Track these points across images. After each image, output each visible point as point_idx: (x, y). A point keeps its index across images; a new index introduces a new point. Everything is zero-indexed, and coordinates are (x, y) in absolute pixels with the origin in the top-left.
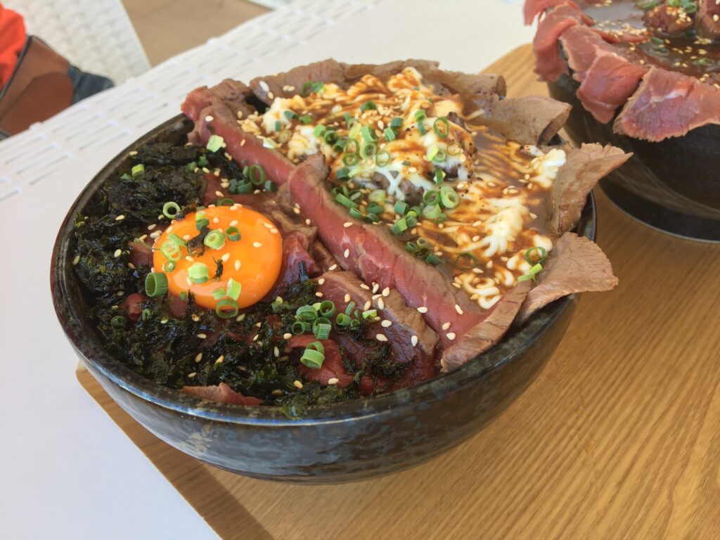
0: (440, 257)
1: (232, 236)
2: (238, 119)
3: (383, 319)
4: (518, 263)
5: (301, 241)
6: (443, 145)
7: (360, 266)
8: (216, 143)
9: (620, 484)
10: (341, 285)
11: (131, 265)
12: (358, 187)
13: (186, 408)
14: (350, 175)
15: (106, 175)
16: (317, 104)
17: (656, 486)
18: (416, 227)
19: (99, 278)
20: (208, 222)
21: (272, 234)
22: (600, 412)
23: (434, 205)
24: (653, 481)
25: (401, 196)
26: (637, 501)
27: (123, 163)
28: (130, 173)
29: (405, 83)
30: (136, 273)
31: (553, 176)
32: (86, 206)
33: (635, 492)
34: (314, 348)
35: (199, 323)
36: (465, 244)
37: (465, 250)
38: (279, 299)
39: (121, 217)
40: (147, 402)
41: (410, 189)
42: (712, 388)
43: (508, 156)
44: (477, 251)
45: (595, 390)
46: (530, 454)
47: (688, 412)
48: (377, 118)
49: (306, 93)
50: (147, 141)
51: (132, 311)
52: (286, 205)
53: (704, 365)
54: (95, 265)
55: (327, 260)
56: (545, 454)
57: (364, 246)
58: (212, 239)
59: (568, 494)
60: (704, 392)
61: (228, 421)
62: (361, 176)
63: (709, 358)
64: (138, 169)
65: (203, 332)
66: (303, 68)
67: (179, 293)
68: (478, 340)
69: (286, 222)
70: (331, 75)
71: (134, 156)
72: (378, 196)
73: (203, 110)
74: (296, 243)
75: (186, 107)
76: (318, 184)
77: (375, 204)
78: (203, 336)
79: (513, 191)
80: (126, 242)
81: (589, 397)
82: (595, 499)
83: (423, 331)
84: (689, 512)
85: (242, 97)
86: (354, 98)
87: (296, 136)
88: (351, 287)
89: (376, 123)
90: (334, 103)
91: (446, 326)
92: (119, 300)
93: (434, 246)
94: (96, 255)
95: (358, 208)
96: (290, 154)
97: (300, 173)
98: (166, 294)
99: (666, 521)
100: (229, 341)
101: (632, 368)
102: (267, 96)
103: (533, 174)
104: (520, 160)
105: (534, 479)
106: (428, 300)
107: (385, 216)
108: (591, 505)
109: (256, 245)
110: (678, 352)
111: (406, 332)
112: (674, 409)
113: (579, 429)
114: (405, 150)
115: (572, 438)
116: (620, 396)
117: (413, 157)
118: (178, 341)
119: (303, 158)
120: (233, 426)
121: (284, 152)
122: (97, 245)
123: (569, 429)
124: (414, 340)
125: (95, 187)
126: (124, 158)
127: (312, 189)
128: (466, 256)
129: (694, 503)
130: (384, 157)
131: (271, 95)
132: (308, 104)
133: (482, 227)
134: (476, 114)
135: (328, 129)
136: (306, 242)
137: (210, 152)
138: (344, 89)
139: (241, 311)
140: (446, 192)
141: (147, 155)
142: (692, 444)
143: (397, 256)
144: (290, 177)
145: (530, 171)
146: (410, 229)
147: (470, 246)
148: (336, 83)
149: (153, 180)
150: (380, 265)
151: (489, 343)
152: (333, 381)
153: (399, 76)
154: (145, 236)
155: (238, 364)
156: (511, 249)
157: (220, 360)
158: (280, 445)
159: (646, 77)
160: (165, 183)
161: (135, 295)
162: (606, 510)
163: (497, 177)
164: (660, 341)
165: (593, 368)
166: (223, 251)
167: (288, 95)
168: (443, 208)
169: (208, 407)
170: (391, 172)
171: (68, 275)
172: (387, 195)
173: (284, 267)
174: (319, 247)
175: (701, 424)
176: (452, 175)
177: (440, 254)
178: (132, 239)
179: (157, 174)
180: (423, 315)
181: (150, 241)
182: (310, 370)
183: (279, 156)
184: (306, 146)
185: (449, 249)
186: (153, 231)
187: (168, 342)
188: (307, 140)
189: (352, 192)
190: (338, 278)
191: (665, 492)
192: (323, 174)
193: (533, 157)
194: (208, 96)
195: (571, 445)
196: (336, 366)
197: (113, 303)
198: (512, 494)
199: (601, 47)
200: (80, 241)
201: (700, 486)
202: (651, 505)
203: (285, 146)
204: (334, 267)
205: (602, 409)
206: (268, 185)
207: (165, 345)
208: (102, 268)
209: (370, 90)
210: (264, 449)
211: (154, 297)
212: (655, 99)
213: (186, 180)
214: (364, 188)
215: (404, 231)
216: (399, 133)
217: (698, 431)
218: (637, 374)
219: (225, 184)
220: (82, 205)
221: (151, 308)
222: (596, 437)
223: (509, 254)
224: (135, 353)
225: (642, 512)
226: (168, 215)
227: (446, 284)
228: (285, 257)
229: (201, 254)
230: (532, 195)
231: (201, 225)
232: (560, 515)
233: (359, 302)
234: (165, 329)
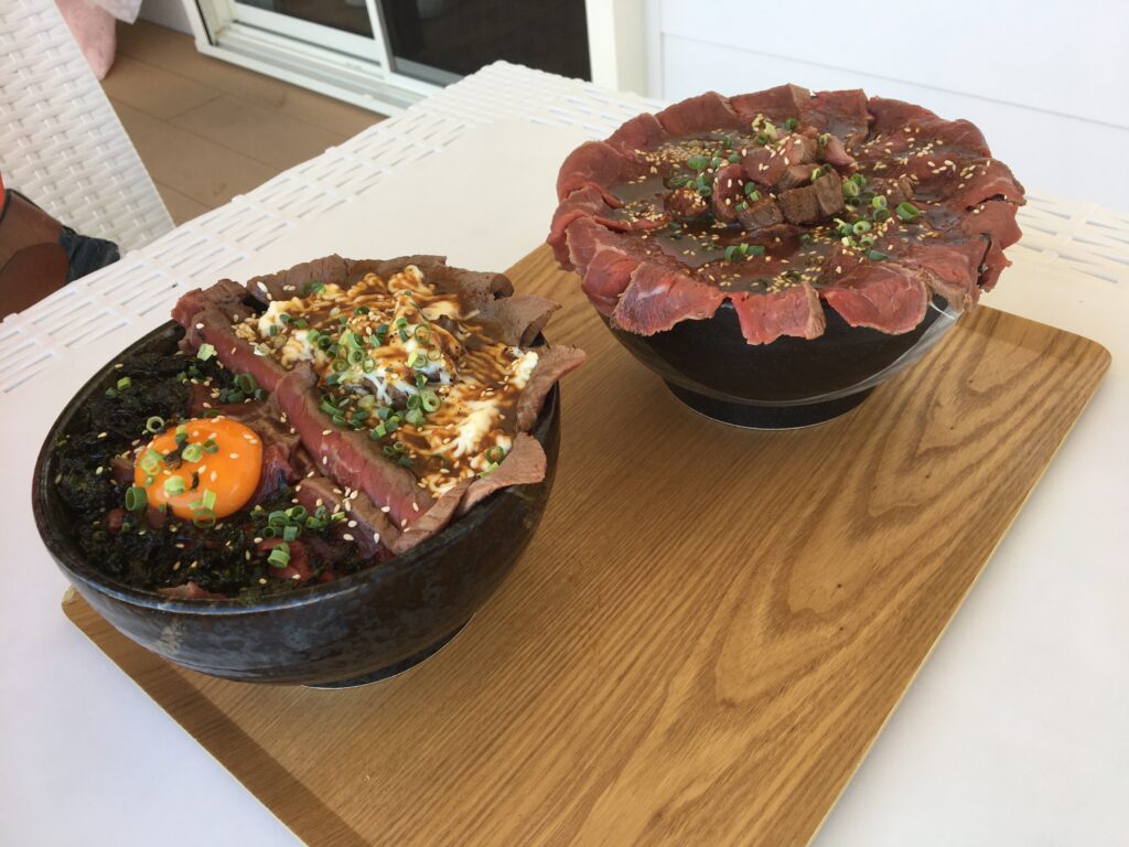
0: (413, 460)
1: (211, 448)
2: (234, 324)
3: (350, 520)
4: (480, 462)
5: (281, 450)
6: (424, 352)
7: (335, 472)
8: (207, 352)
9: (620, 679)
10: (315, 490)
11: (113, 482)
12: (350, 392)
13: (155, 604)
14: (340, 380)
15: (90, 391)
16: (316, 306)
17: (655, 678)
18: (396, 431)
19: (81, 495)
20: (187, 436)
21: (253, 445)
22: (614, 611)
23: (416, 409)
24: (653, 674)
25: (389, 401)
26: (634, 693)
27: (108, 376)
28: (115, 387)
29: (404, 283)
30: (116, 489)
31: (527, 377)
32: (68, 424)
33: (634, 684)
34: (280, 549)
35: (176, 533)
36: (437, 446)
37: (436, 452)
38: (258, 508)
39: (103, 435)
40: (122, 602)
41: (394, 394)
42: (730, 581)
43: (494, 357)
44: (447, 453)
45: (614, 589)
46: (538, 656)
47: (701, 605)
48: (367, 323)
49: (305, 293)
50: (133, 352)
51: (112, 525)
52: (274, 416)
53: (728, 557)
54: (77, 482)
55: (307, 468)
56: (553, 655)
57: (338, 453)
58: (190, 452)
59: (569, 691)
60: (722, 585)
61: (192, 612)
62: (352, 383)
63: (734, 550)
64: (124, 382)
65: (181, 541)
66: (305, 265)
67: (157, 505)
68: (418, 532)
69: (271, 431)
70: (332, 274)
71: (120, 368)
72: (367, 402)
73: (195, 317)
74: (276, 452)
75: (176, 312)
76: (304, 393)
77: (362, 409)
78: (181, 546)
79: (489, 394)
80: (108, 459)
81: (607, 597)
82: (594, 694)
83: (385, 529)
84: (681, 701)
85: (238, 299)
86: (353, 299)
87: (291, 341)
88: (323, 491)
89: (364, 329)
90: (333, 304)
91: (404, 523)
92: (101, 517)
93: (409, 449)
94: (79, 473)
95: (344, 415)
96: (284, 361)
97: (288, 382)
98: (146, 507)
99: (658, 711)
100: (205, 548)
101: (656, 565)
102: (266, 297)
103: (512, 376)
104: (503, 361)
105: (538, 680)
106: (392, 499)
107: (371, 421)
108: (589, 701)
109: (233, 456)
110: (704, 547)
111: (370, 530)
112: (687, 605)
113: (590, 629)
114: (389, 357)
115: (582, 637)
116: (637, 595)
117: (396, 364)
118: (155, 550)
119: (296, 363)
120: (196, 617)
121: (278, 358)
122: (79, 464)
123: (582, 629)
124: (376, 537)
125: (78, 404)
126: (109, 372)
127: (298, 397)
128: (438, 457)
129: (688, 692)
130: (370, 363)
131: (269, 296)
132: (307, 305)
133: (453, 429)
134: (473, 314)
135: (324, 333)
136: (287, 451)
137: (201, 361)
138: (344, 287)
139: (219, 521)
140: (427, 395)
141: (134, 368)
142: (698, 637)
143: (366, 461)
144: (277, 386)
145: (509, 373)
146: (389, 434)
147: (441, 448)
148: (336, 282)
149: (138, 395)
150: (351, 470)
151: (427, 534)
152: (297, 577)
153: (399, 275)
154: (128, 452)
155: (213, 568)
156: (477, 449)
157: (194, 565)
158: (241, 632)
159: (633, 274)
160: (149, 398)
161: (117, 510)
162: (602, 703)
163: (480, 381)
164: (689, 536)
165: (616, 567)
166: (200, 464)
167: (287, 296)
168: (425, 412)
169: (175, 601)
170: (378, 378)
171: (49, 494)
172: (376, 400)
173: (263, 478)
174: (302, 456)
175: (711, 618)
176: (434, 379)
177: (413, 456)
178: (113, 456)
179: (143, 387)
180: (387, 514)
181: (132, 457)
182: (277, 569)
183: (270, 364)
184: (300, 352)
185: (424, 452)
186: (137, 446)
187: (145, 552)
188: (301, 345)
189: (340, 398)
190: (312, 484)
191: (663, 683)
192: (311, 382)
193: (516, 358)
194: (201, 300)
195: (581, 644)
196: (302, 564)
197: (95, 519)
198: (515, 695)
199: (603, 241)
200: (62, 459)
201: (696, 676)
202: (646, 697)
203: (280, 352)
204: (311, 474)
205: (617, 607)
206: (258, 394)
207: (143, 555)
208: (84, 486)
209: (370, 290)
210: (228, 638)
211: (135, 510)
212: (642, 295)
213: (172, 393)
214: (355, 393)
215: (384, 436)
216: (385, 339)
217: (707, 623)
218: (659, 571)
219: (215, 394)
220: (64, 423)
221: (129, 521)
222: (606, 636)
223: (474, 454)
224: (113, 562)
225: (638, 702)
226: (152, 430)
227: (411, 485)
228: (264, 466)
229: (179, 467)
230: (507, 396)
231: (180, 439)
232: (558, 711)
233: (329, 506)
234: (142, 540)
